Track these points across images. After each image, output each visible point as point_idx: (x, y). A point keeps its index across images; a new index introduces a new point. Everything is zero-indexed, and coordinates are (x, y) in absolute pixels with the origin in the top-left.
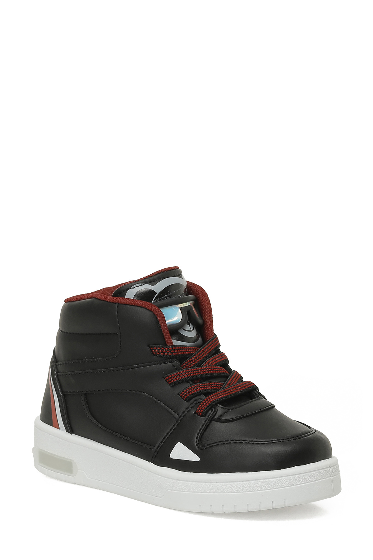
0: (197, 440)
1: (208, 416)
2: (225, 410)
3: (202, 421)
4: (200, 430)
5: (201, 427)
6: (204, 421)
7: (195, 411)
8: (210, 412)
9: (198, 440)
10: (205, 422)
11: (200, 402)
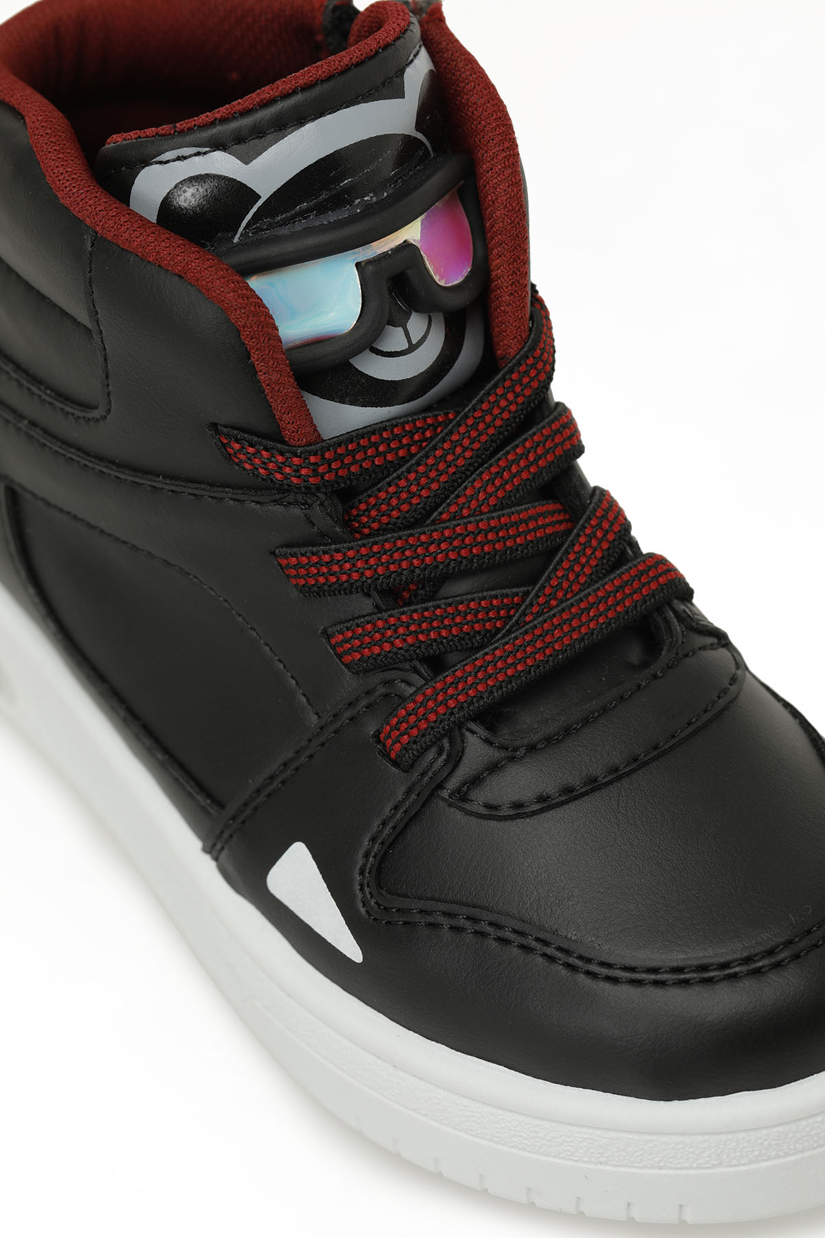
0: (365, 865)
1: (423, 774)
2: (497, 754)
3: (397, 785)
4: (384, 824)
5: (387, 811)
6: (403, 789)
7: (377, 728)
8: (431, 755)
9: (370, 869)
10: (409, 792)
11: (402, 699)
